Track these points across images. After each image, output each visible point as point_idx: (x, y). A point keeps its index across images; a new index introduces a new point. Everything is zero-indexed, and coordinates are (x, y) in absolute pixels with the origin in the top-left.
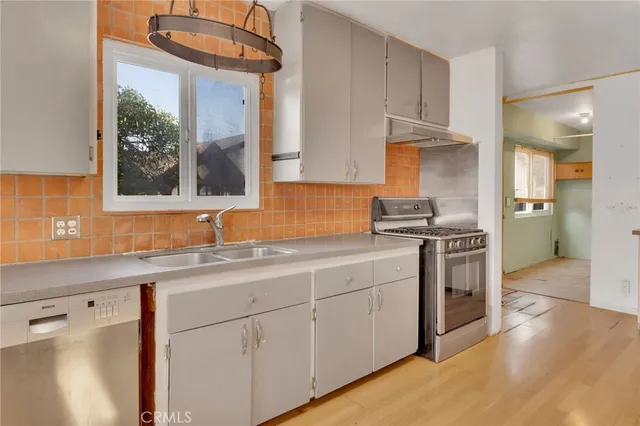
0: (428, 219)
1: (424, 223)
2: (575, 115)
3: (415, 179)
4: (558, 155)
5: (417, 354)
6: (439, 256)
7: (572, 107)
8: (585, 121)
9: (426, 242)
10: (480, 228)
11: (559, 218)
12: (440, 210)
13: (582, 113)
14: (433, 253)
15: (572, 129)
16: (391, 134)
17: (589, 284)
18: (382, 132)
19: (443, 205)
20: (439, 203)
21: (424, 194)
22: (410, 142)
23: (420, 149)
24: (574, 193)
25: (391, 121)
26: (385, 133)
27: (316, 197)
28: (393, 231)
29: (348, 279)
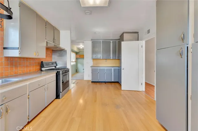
0: (55, 66)
1: (54, 67)
2: (80, 46)
3: (51, 57)
4: (77, 53)
5: (56, 99)
6: (61, 75)
7: (79, 45)
8: (81, 48)
9: (58, 72)
10: (67, 68)
11: (76, 65)
12: (58, 64)
13: (81, 46)
14: (59, 74)
15: (79, 49)
16: (47, 45)
17: (84, 76)
18: (45, 44)
19: (58, 63)
20: (57, 63)
21: (53, 61)
22: (51, 48)
23: (52, 50)
24: (80, 60)
25: (47, 42)
26: (45, 45)
27: (22, 61)
28: (46, 70)
29: (39, 84)
